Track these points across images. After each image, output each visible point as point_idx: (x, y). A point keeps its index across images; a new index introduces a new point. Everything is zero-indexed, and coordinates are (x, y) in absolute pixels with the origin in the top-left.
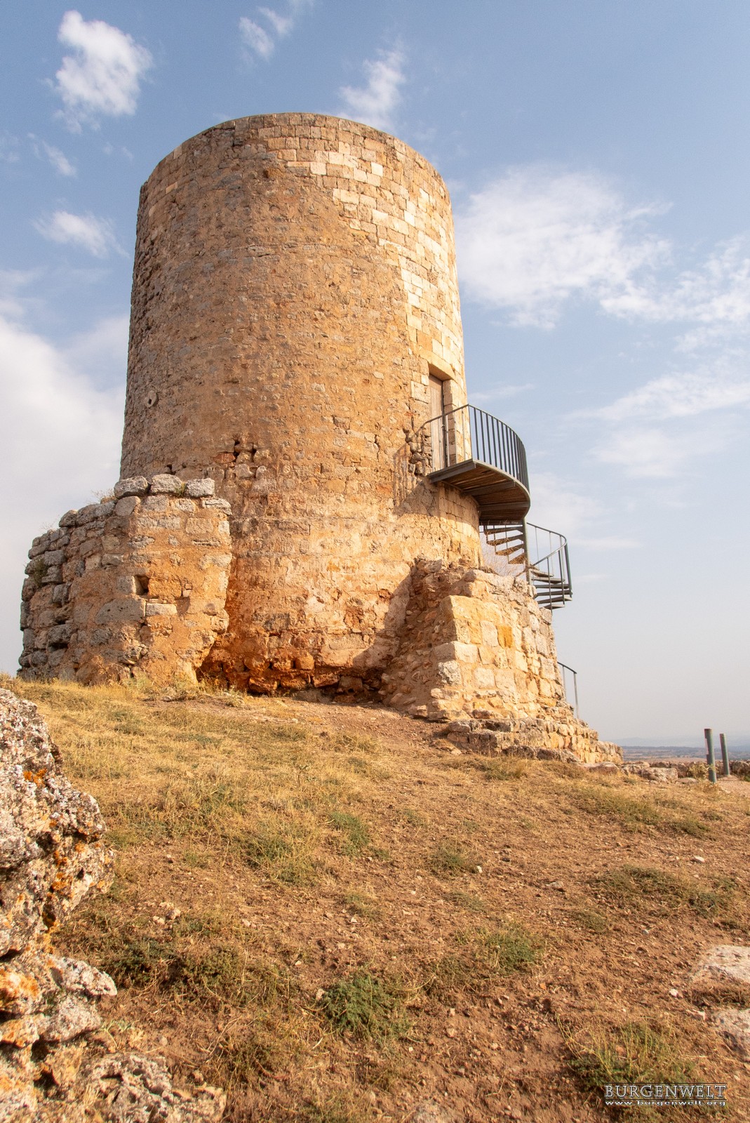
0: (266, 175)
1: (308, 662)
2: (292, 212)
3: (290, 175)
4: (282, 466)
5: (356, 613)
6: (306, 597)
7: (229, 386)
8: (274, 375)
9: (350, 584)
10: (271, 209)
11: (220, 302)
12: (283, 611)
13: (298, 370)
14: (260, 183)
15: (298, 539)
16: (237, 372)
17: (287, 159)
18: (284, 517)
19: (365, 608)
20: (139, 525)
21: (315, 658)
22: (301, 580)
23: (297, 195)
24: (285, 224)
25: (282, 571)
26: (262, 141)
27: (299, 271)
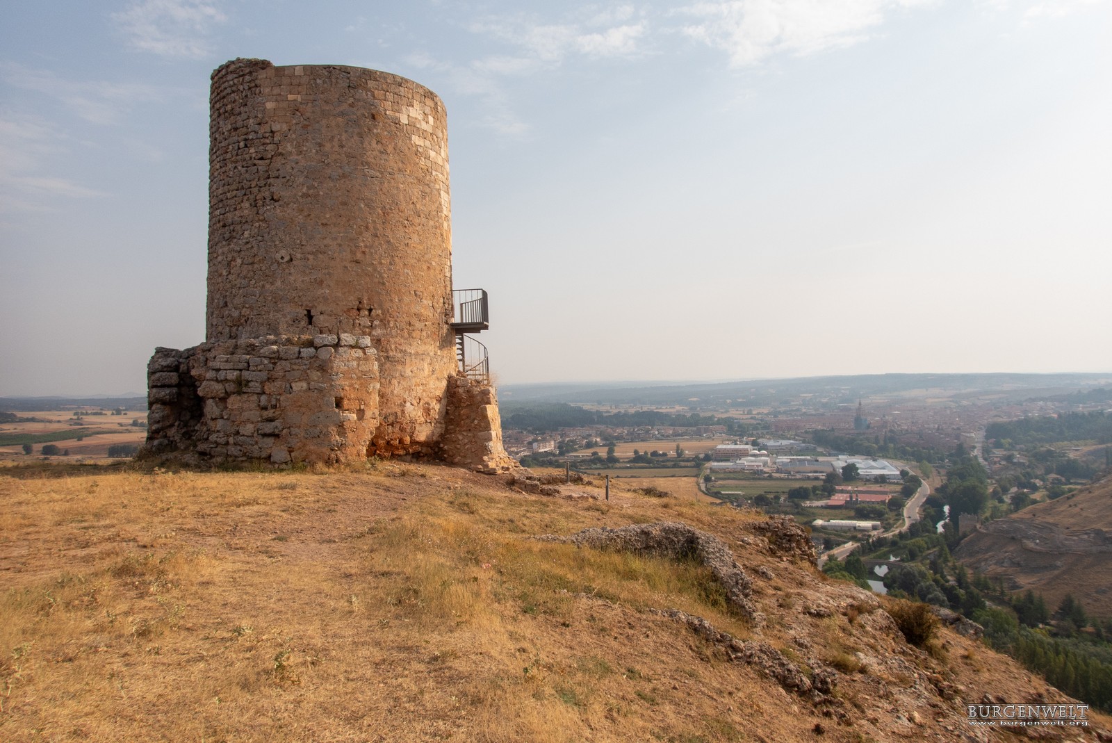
0: (373, 117)
1: (407, 440)
2: (390, 149)
3: (388, 121)
4: (389, 321)
5: (427, 410)
6: (405, 402)
7: (353, 264)
8: (383, 261)
9: (424, 394)
10: (377, 143)
11: (344, 204)
12: (394, 411)
13: (396, 259)
14: (369, 121)
15: (400, 367)
16: (359, 256)
17: (386, 108)
18: (391, 354)
19: (431, 407)
20: (335, 365)
21: (411, 438)
22: (402, 392)
23: (393, 136)
24: (386, 157)
25: (392, 387)
26: (370, 91)
27: (396, 192)
